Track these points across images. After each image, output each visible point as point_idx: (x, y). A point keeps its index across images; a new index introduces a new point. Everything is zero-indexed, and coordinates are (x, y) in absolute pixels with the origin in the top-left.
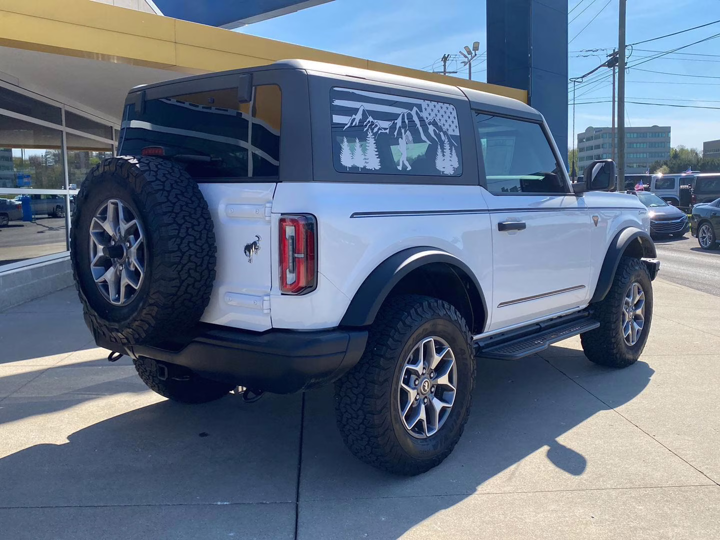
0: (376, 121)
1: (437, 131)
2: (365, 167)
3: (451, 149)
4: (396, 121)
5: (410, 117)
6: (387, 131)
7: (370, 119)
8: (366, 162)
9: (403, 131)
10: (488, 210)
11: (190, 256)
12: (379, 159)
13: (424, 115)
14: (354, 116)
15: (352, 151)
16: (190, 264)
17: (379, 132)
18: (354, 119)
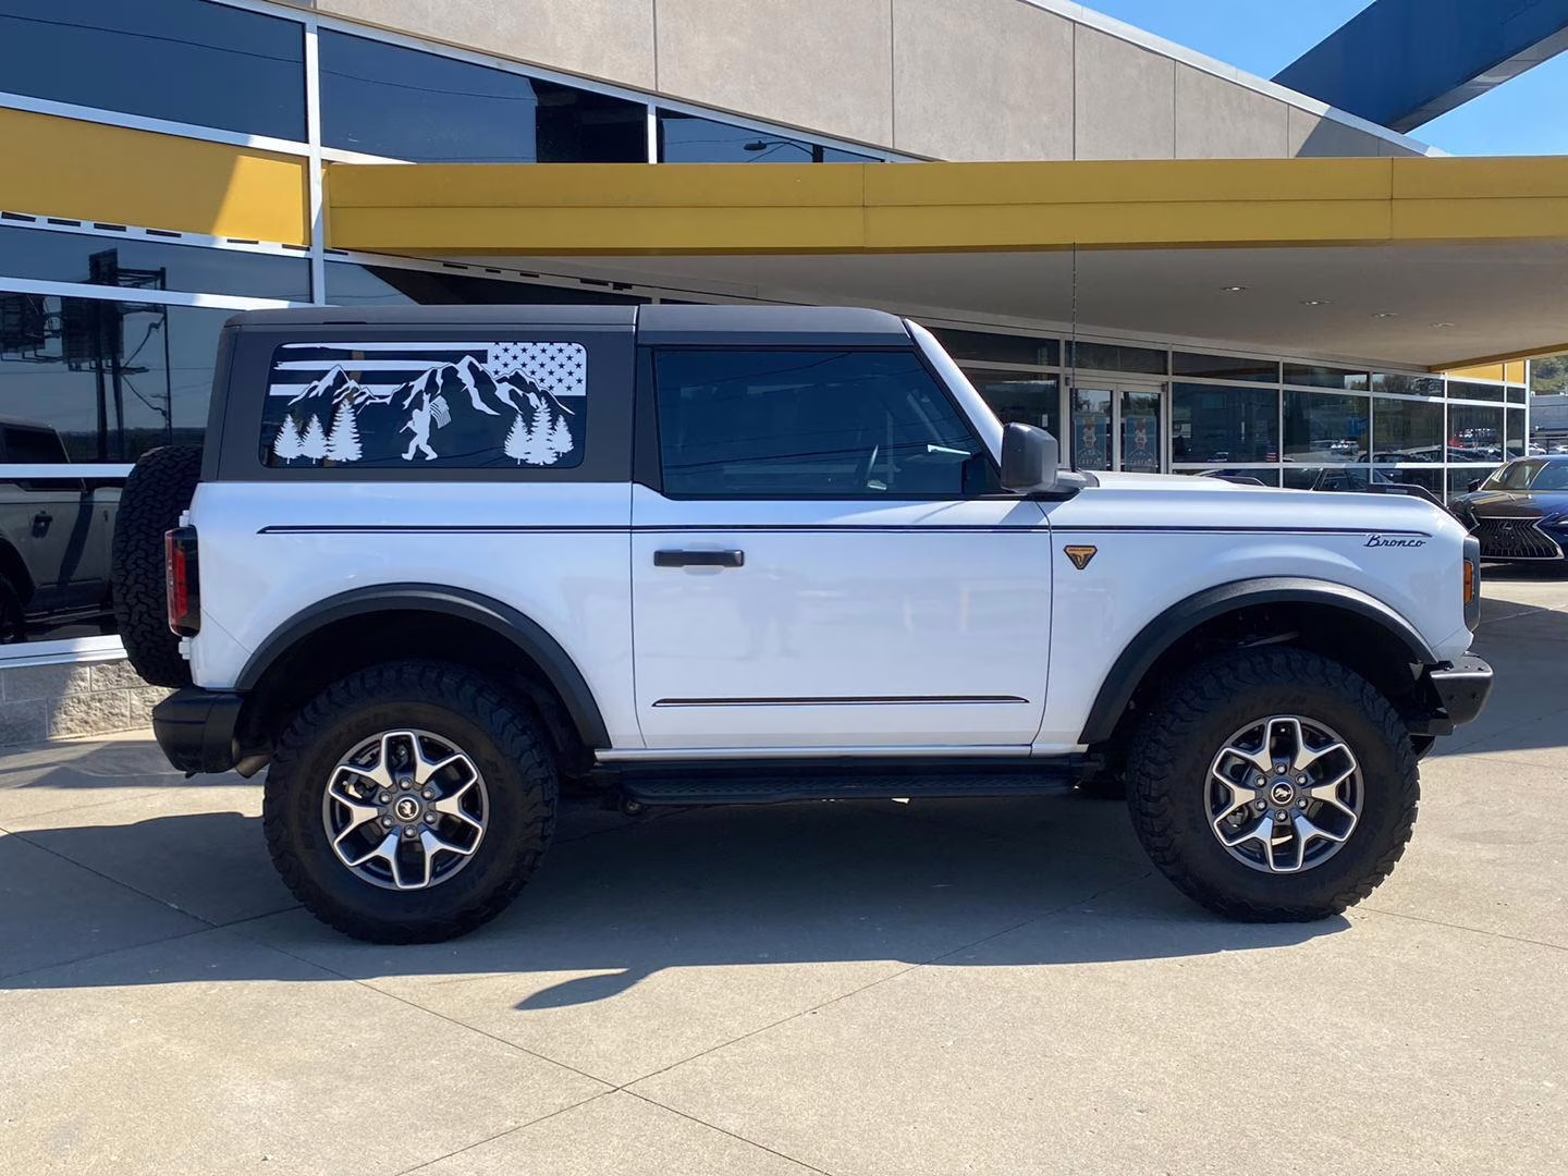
0: (362, 386)
1: (520, 393)
2: (325, 458)
3: (554, 421)
4: (411, 384)
5: (450, 374)
6: (388, 401)
7: (352, 384)
8: (329, 450)
9: (426, 397)
10: (631, 527)
11: (138, 575)
12: (360, 445)
13: (489, 367)
14: (315, 383)
15: (302, 432)
16: (138, 586)
17: (368, 403)
18: (315, 387)
